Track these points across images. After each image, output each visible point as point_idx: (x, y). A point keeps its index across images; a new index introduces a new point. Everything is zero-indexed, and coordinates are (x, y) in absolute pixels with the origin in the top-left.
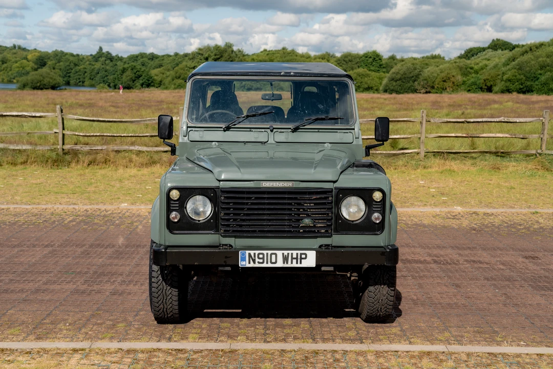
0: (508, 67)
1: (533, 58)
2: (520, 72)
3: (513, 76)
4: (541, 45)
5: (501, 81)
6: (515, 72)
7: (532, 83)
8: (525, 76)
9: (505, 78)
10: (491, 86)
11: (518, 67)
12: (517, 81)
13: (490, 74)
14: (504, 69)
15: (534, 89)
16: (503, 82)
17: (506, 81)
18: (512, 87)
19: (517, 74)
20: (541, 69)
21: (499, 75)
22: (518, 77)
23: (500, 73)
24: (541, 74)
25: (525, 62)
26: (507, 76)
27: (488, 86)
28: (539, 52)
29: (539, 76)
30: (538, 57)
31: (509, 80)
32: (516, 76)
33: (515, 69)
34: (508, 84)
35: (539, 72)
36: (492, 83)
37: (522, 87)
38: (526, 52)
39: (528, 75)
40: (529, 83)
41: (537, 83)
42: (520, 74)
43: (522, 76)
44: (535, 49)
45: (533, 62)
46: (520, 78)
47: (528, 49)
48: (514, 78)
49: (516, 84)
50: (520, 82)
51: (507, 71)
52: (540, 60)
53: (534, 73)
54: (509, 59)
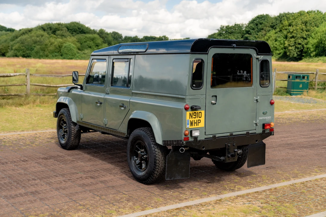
0: (14, 42)
1: (29, 37)
2: (22, 45)
3: (19, 47)
5: (11, 50)
6: (19, 45)
7: (30, 52)
8: (25, 47)
9: (14, 48)
10: (5, 53)
11: (20, 42)
12: (21, 50)
13: (3, 46)
14: (11, 43)
15: (31, 55)
16: (13, 51)
18: (18, 54)
19: (20, 46)
22: (22, 48)
23: (10, 45)
24: (35, 47)
25: (25, 39)
27: (2, 53)
28: (33, 33)
30: (31, 37)
31: (16, 50)
32: (20, 47)
33: (19, 43)
34: (16, 52)
35: (34, 45)
36: (5, 51)
37: (24, 54)
39: (27, 47)
40: (28, 52)
41: (33, 52)
43: (24, 48)
45: (29, 39)
47: (25, 32)
48: (19, 48)
49: (21, 52)
50: (23, 51)
51: (13, 44)
52: (33, 38)
53: (31, 46)
54: (14, 37)
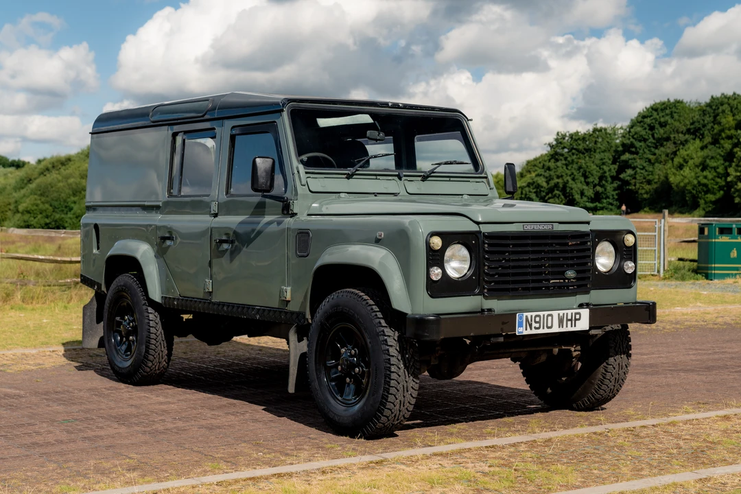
0: (23, 192)
1: (60, 178)
2: (43, 199)
3: (33, 205)
4: (69, 159)
5: (15, 213)
6: (36, 199)
7: (63, 216)
8: (51, 205)
9: (21, 208)
11: (39, 193)
12: (41, 213)
14: (16, 195)
15: (66, 225)
16: (19, 215)
17: (22, 213)
18: (34, 222)
19: (39, 202)
20: (74, 195)
21: (10, 204)
22: (41, 206)
23: (12, 201)
24: (75, 202)
25: (50, 184)
26: (24, 205)
28: (70, 169)
29: (73, 205)
30: (67, 178)
31: (28, 212)
32: (37, 205)
33: (35, 194)
34: (26, 217)
35: (73, 199)
37: (48, 221)
38: (48, 169)
39: (56, 204)
40: (57, 216)
41: (70, 215)
42: (43, 203)
43: (47, 206)
44: (60, 166)
45: (61, 184)
46: (44, 208)
47: (50, 166)
48: (35, 207)
49: (39, 216)
50: (44, 214)
51: (22, 198)
52: (71, 181)
53: (65, 201)
54: (22, 180)
